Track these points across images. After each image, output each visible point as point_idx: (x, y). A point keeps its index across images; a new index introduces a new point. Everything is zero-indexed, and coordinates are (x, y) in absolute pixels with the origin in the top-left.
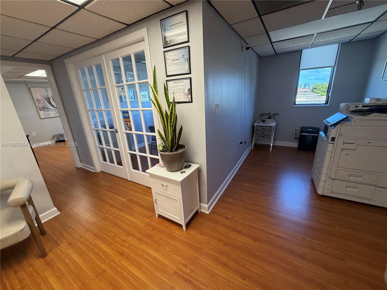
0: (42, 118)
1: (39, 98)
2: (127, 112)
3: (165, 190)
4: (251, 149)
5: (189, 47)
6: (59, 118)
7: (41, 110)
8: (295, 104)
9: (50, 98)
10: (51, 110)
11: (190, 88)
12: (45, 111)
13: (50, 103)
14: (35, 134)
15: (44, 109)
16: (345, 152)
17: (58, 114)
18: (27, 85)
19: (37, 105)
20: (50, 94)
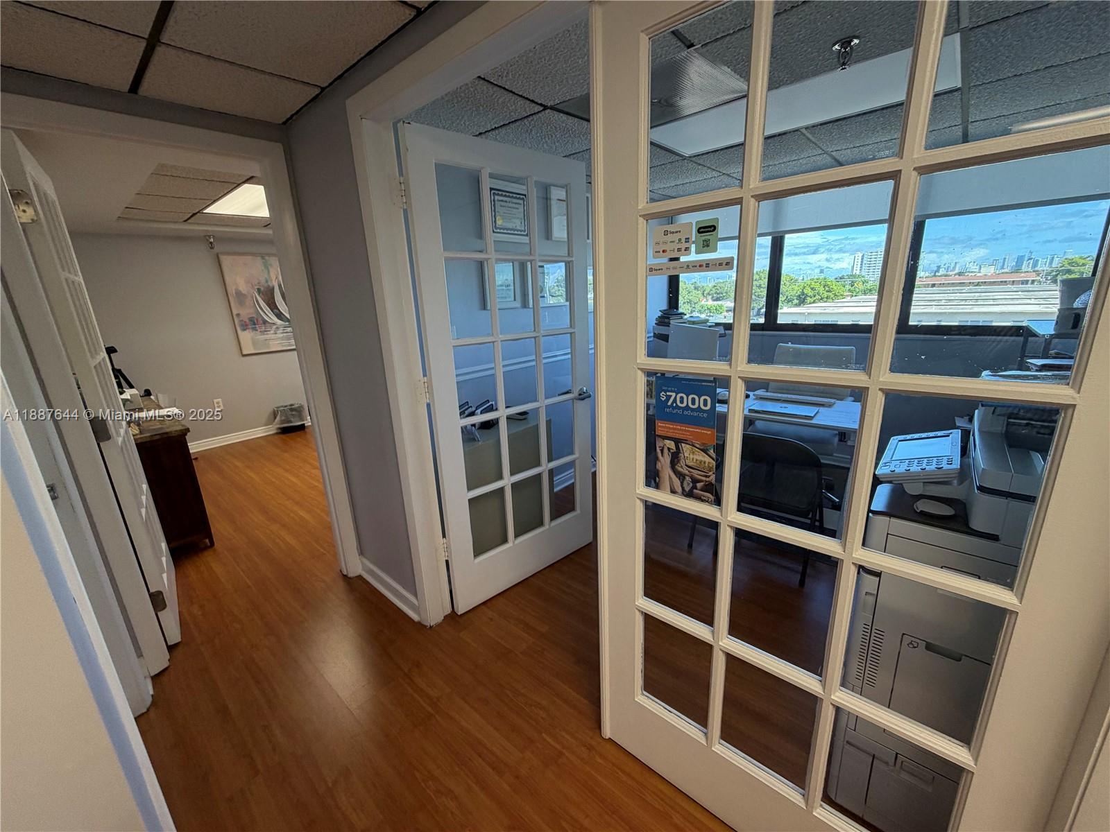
0: (245, 353)
1: (243, 288)
6: (295, 353)
7: (245, 327)
9: (273, 288)
10: (275, 327)
12: (257, 330)
13: (272, 306)
14: (221, 404)
15: (255, 324)
17: (293, 342)
18: (212, 248)
19: (235, 312)
20: (274, 278)
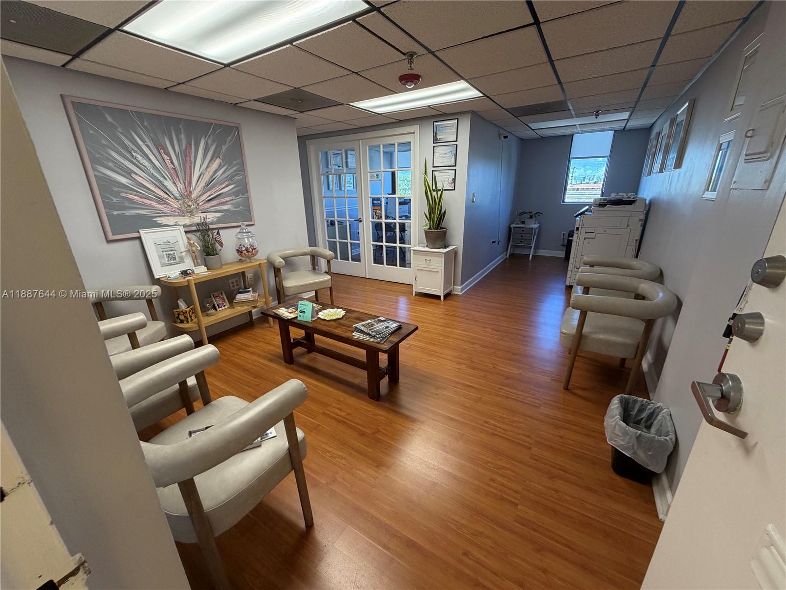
2: (379, 200)
3: (428, 265)
4: (505, 257)
5: (457, 145)
8: (563, 202)
11: (454, 178)
16: (587, 240)
